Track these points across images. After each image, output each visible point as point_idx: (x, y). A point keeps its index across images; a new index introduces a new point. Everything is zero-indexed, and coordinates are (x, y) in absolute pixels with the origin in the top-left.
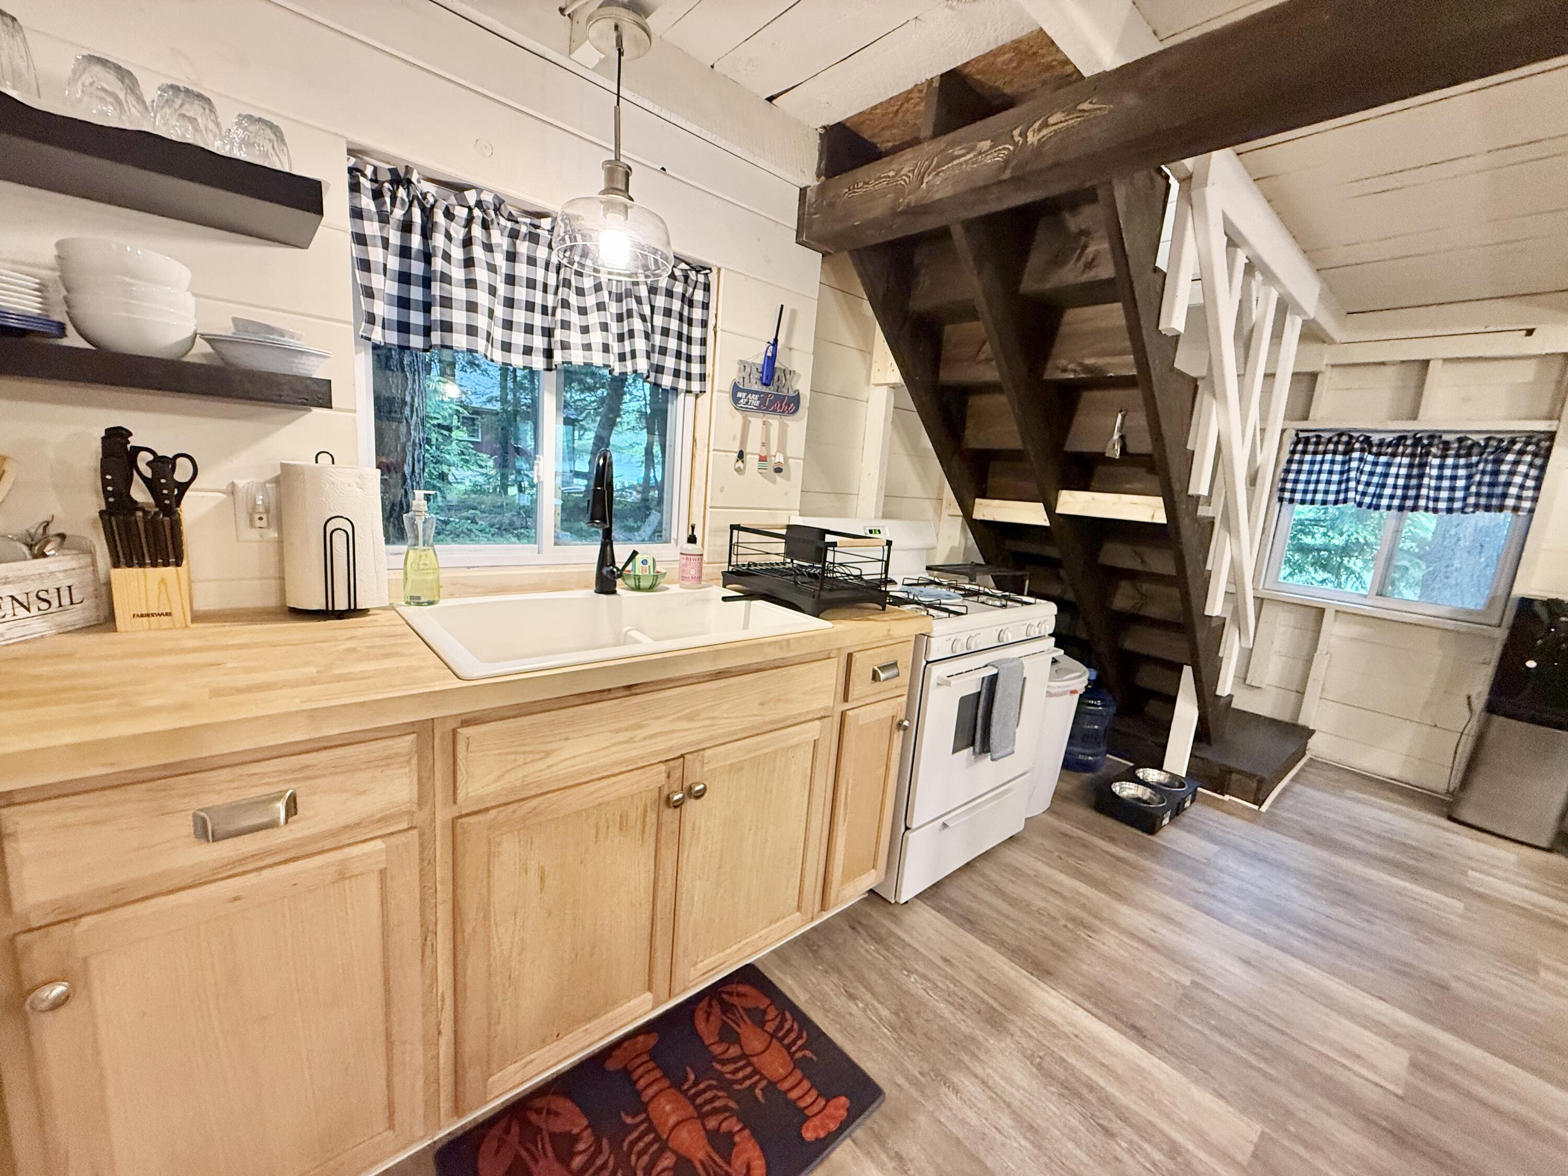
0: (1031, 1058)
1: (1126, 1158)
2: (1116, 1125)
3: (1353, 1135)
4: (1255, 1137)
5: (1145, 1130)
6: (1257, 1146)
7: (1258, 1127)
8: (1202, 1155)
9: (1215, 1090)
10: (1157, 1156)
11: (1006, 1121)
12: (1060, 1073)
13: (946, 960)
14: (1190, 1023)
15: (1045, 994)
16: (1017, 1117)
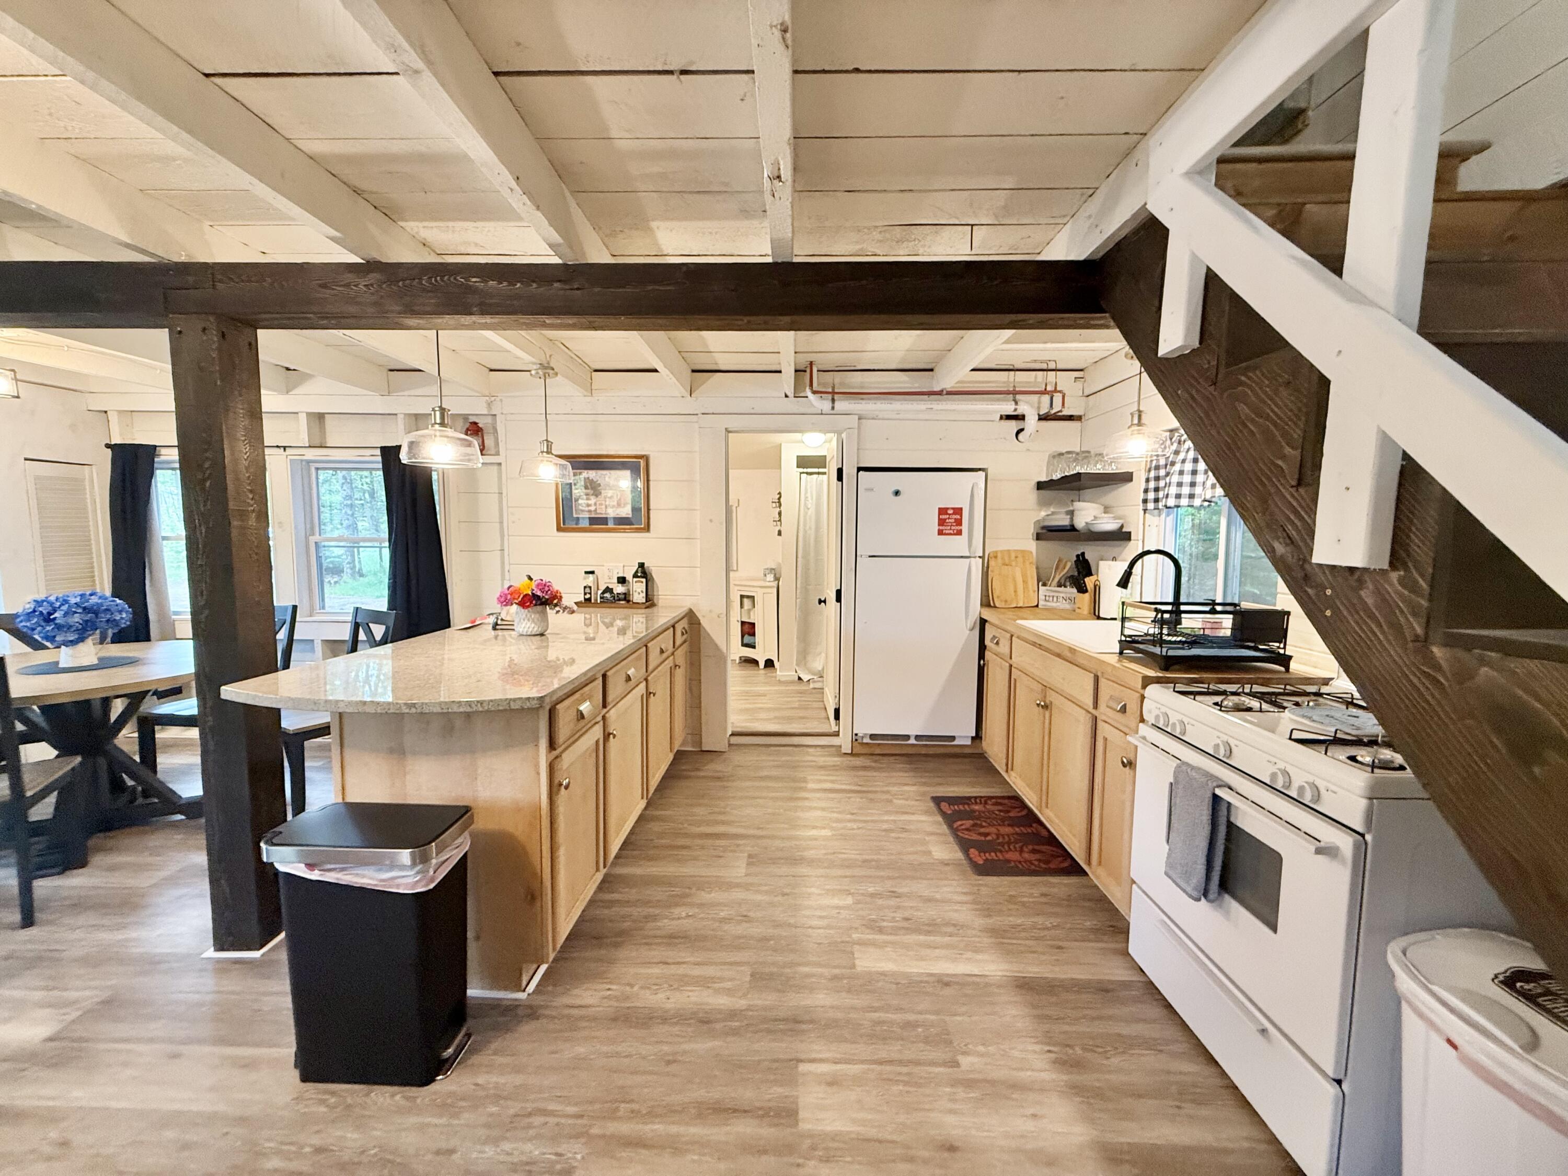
0: (962, 926)
1: (893, 915)
2: (906, 924)
3: (817, 1003)
4: (857, 962)
5: (895, 931)
6: (854, 958)
7: (859, 969)
8: (870, 937)
9: (886, 975)
10: (885, 924)
11: (938, 896)
12: (945, 929)
13: (1060, 948)
14: (928, 1016)
15: (1001, 968)
16: (937, 901)
